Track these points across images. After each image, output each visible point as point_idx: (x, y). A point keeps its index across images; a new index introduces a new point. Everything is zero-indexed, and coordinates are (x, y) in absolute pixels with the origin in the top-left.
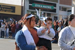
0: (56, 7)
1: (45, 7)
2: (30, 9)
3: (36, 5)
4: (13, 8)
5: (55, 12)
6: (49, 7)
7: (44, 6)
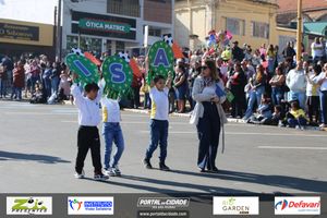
0: (135, 27)
2: (73, 31)
3: (89, 24)
5: (134, 38)
6: (120, 28)
7: (107, 26)
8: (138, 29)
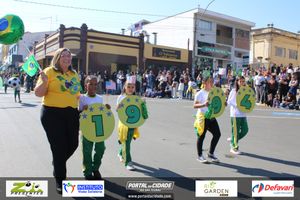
0: (230, 52)
1: (217, 51)
2: (199, 53)
4: (177, 53)
5: (230, 58)
6: (223, 52)
8: (232, 53)
